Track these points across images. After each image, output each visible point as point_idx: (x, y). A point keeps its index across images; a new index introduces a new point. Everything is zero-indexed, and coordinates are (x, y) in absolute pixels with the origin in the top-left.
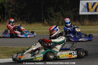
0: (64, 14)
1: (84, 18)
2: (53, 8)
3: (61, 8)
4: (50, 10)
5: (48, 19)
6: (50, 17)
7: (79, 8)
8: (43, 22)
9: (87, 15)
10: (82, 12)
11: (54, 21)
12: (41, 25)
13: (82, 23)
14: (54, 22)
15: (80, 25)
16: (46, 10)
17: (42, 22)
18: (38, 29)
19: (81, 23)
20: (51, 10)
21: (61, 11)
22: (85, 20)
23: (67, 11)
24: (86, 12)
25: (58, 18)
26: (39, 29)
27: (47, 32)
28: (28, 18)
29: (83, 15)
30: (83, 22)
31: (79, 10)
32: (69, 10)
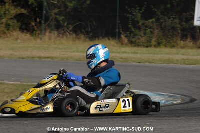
0: (162, 23)
3: (156, 10)
4: (135, 14)
5: (128, 33)
6: (132, 28)
8: (120, 37)
16: (125, 14)
17: (117, 37)
19: (196, 44)
20: (137, 14)
21: (157, 17)
23: (169, 19)
25: (149, 30)
27: (122, 58)
28: (88, 29)
32: (172, 16)
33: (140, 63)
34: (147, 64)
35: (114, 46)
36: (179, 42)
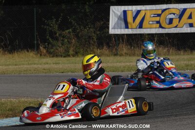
0: (79, 32)
1: (119, 40)
2: (57, 21)
3: (72, 21)
4: (52, 25)
5: (47, 44)
6: (50, 39)
7: (109, 22)
8: (38, 48)
9: (124, 34)
10: (114, 28)
11: (59, 46)
12: (34, 56)
13: (114, 51)
14: (59, 49)
15: (112, 55)
16: (42, 26)
17: (35, 49)
18: (27, 63)
19: (112, 51)
20: (54, 25)
21: (73, 27)
22: (121, 45)
23: (85, 28)
24: (123, 30)
25: (66, 40)
26: (30, 62)
27: (44, 69)
28: (7, 42)
29: (117, 35)
30: (116, 50)
31: (109, 24)
32: (88, 25)
33: (62, 73)
34: (70, 73)
35: (33, 57)
36: (95, 50)
